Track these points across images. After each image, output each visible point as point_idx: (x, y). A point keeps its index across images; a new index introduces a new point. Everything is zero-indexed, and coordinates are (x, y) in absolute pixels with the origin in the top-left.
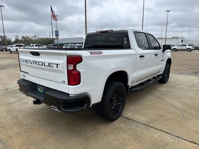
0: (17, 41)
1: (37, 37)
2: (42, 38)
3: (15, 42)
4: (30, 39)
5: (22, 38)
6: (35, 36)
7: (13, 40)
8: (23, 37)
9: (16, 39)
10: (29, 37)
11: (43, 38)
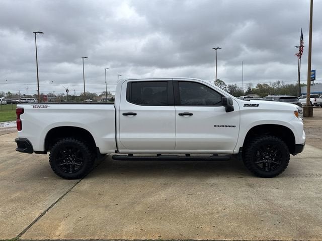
0: (250, 92)
1: (281, 84)
2: (289, 86)
3: (247, 93)
4: (269, 88)
5: (257, 87)
6: (279, 83)
7: (245, 90)
8: (259, 85)
9: (249, 88)
10: (269, 84)
11: (292, 85)
